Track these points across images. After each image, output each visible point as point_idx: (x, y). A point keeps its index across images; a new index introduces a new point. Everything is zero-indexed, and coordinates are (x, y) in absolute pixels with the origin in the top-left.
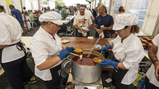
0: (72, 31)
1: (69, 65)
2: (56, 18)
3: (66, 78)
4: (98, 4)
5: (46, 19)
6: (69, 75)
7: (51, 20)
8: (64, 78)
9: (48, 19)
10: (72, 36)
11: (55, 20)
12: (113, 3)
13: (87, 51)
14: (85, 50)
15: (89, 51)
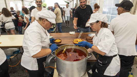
0: (55, 28)
1: (54, 60)
2: (51, 17)
3: (51, 73)
4: (76, 4)
5: (43, 16)
6: (54, 70)
7: (46, 17)
8: (49, 74)
9: (45, 17)
10: (54, 32)
11: (50, 18)
12: (89, 2)
13: (71, 45)
14: (69, 45)
15: (72, 45)
